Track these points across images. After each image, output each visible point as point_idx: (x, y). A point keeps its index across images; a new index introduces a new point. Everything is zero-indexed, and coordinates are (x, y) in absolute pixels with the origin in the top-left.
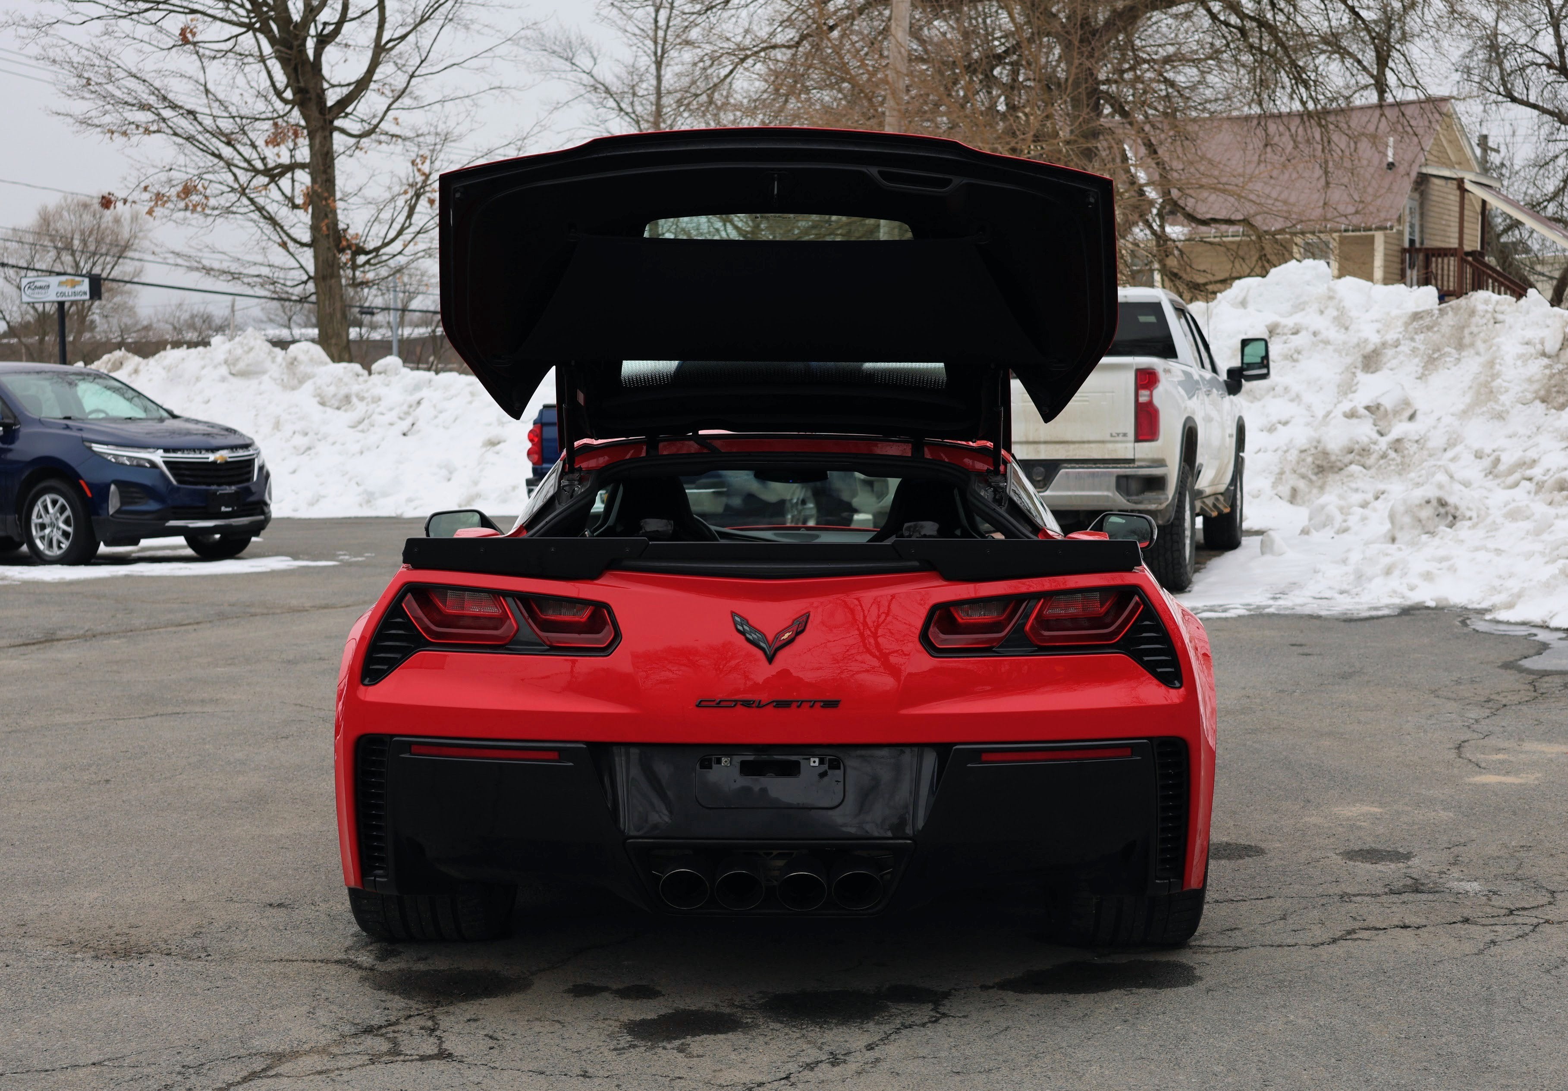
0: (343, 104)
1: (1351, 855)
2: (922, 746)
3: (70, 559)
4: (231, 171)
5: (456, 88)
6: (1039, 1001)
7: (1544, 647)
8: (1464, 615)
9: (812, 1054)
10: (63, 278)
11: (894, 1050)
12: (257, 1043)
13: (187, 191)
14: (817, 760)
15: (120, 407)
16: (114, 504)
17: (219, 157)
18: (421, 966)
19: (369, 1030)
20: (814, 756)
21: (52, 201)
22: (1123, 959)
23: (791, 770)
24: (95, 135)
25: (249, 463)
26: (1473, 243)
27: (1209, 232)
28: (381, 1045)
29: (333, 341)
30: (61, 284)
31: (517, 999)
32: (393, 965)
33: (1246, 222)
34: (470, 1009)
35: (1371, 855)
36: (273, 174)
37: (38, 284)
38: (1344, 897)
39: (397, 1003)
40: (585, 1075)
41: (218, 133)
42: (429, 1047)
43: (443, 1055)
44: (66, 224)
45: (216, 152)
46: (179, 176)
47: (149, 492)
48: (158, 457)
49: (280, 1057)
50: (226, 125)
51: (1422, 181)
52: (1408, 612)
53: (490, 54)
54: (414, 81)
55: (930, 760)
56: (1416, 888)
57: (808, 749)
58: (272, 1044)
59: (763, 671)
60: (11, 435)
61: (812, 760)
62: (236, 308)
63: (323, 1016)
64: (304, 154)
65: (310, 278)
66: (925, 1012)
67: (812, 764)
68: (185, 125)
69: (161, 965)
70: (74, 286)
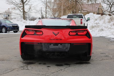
0: (25, 2)
1: (101, 53)
2: (69, 43)
3: (5, 33)
6: (78, 65)
7: (111, 39)
8: (104, 37)
9: (59, 69)
11: (66, 69)
12: (12, 68)
13: (14, 8)
15: (9, 22)
16: (8, 29)
17: (16, 6)
18: (27, 62)
19: (22, 67)
21: (6, 10)
22: (85, 62)
23: (58, 45)
24: (8, 4)
25: (18, 26)
26: (102, 13)
27: (84, 11)
28: (23, 68)
29: (24, 18)
31: (34, 64)
32: (25, 61)
33: (87, 11)
34: (30, 65)
35: (102, 54)
36: (20, 7)
38: (101, 57)
39: (24, 65)
40: (40, 71)
41: (16, 4)
42: (27, 68)
43: (28, 69)
44: (7, 12)
46: (14, 7)
47: (10, 28)
48: (11, 25)
49: (14, 69)
50: (17, 4)
51: (99, 9)
52: (100, 37)
55: (69, 44)
56: (107, 56)
57: (59, 43)
58: (13, 68)
59: (55, 37)
60: (1, 24)
63: (18, 66)
64: (22, 6)
66: (68, 66)
68: (14, 4)
69: (6, 61)
70: (7, 15)
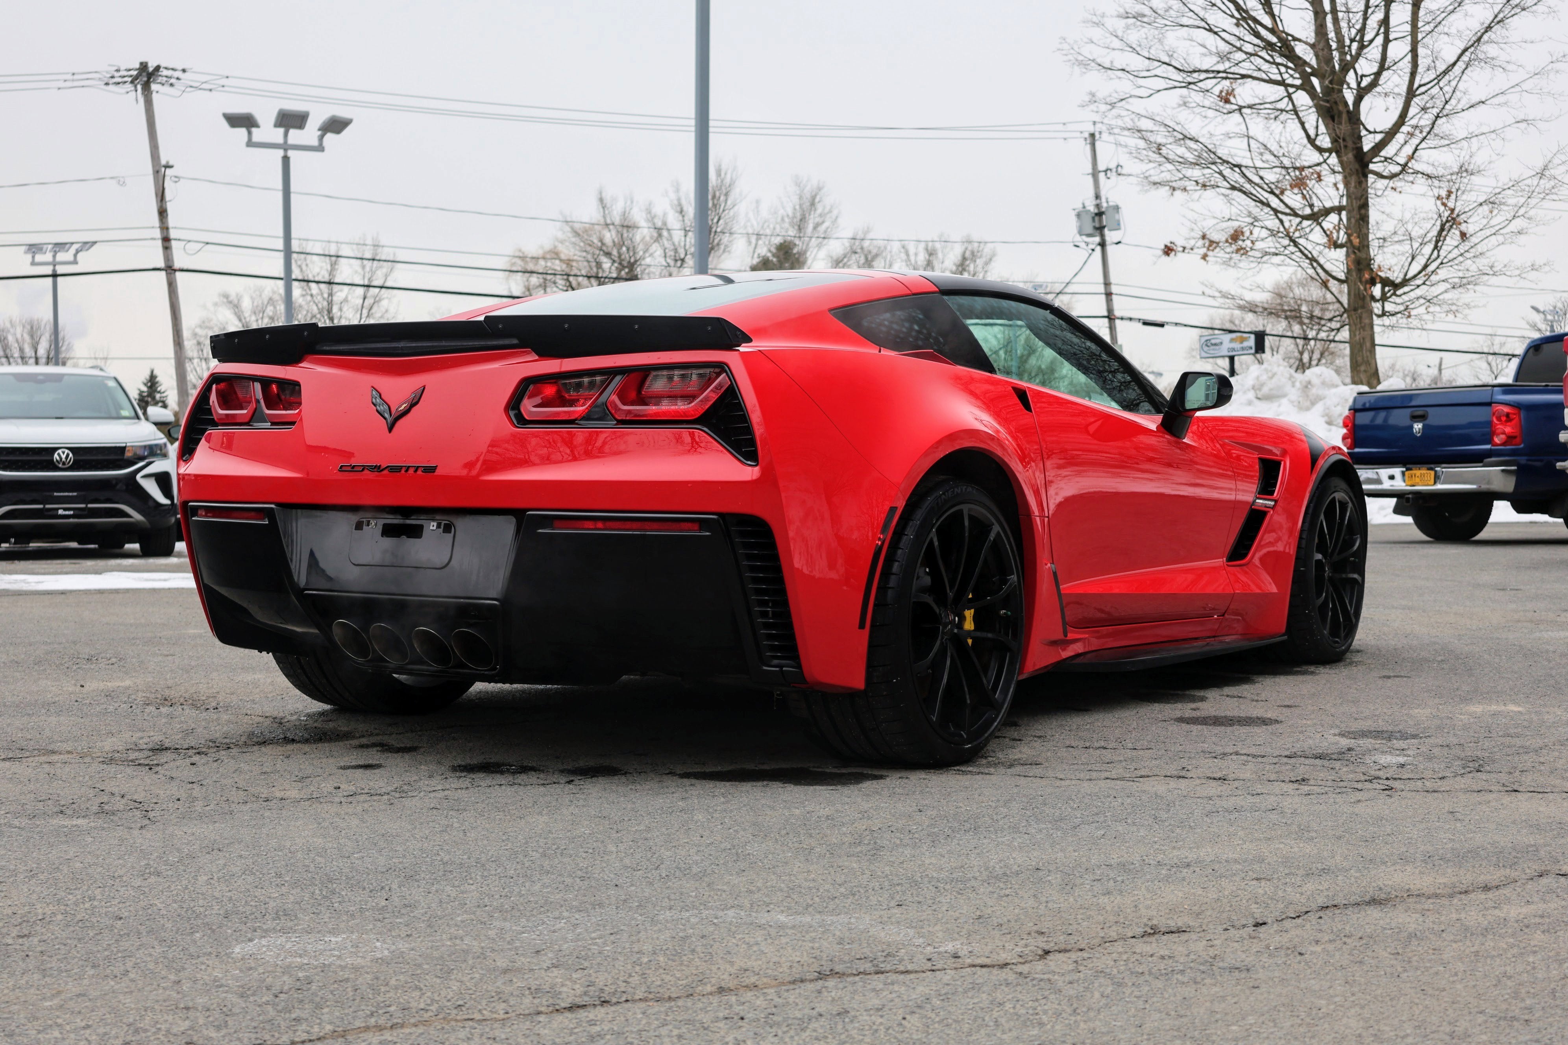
0: (1379, 147)
1: (1353, 732)
2: (505, 511)
4: (1278, 217)
5: (1481, 124)
10: (1234, 335)
13: (1236, 236)
14: (435, 524)
17: (1268, 205)
20: (433, 520)
29: (1363, 368)
30: (1232, 340)
35: (1377, 734)
37: (1213, 341)
45: (1265, 201)
53: (1518, 89)
54: (1439, 121)
55: (511, 525)
57: (431, 514)
61: (432, 524)
62: (1443, 367)
64: (1340, 198)
65: (1346, 311)
67: (431, 528)
70: (1242, 342)
